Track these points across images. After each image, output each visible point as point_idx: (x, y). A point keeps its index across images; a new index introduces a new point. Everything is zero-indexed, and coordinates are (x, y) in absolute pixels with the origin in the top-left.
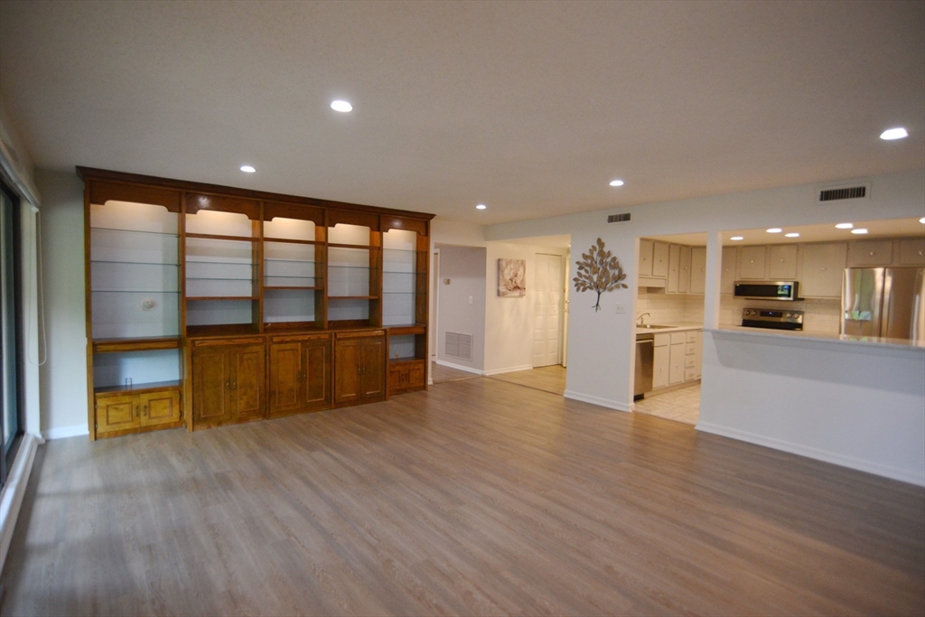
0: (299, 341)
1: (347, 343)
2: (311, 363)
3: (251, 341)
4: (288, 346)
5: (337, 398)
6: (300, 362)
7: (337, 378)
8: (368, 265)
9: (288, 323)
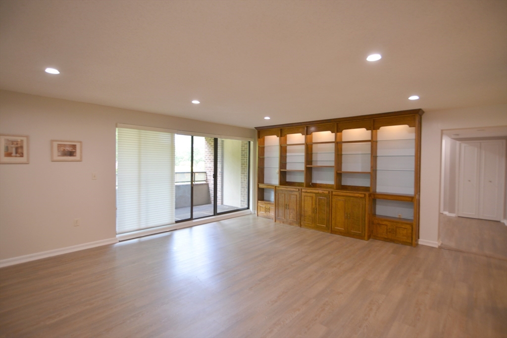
0: (314, 193)
1: (340, 198)
2: (319, 205)
3: (294, 189)
4: (309, 194)
5: (333, 227)
6: (314, 203)
7: (333, 217)
8: (370, 152)
9: (326, 185)
